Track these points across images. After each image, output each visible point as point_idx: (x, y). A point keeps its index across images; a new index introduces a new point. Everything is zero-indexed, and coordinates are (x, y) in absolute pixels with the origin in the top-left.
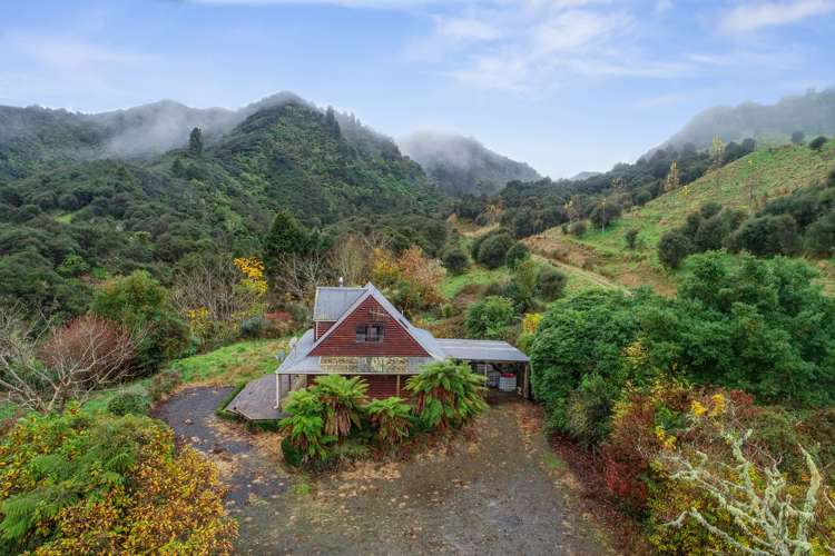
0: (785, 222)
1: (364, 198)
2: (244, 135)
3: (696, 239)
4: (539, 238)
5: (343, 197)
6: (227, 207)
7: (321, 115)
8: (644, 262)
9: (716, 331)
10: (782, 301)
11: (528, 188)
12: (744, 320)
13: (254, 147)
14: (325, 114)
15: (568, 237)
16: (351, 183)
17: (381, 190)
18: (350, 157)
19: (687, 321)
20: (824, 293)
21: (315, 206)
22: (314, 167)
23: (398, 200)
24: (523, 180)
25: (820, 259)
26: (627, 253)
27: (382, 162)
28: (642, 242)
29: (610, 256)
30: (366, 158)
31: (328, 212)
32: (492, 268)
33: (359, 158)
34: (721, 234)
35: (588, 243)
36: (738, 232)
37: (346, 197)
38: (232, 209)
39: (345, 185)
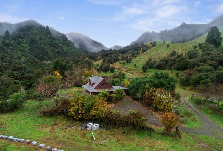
0: (164, 63)
1: (59, 52)
2: (20, 32)
3: (148, 66)
4: (114, 65)
5: (53, 52)
6: (21, 55)
7: (45, 27)
8: (139, 71)
9: (158, 81)
10: (165, 78)
11: (106, 51)
12: (161, 80)
13: (24, 36)
14: (46, 27)
15: (121, 65)
16: (55, 47)
17: (64, 50)
18: (54, 40)
19: (154, 80)
20: (170, 76)
21: (45, 54)
22: (43, 42)
23: (68, 53)
24: (105, 49)
25: (169, 70)
26: (135, 69)
27: (63, 41)
28: (137, 66)
29: (131, 69)
30: (59, 41)
31: (49, 56)
32: (106, 72)
33: (57, 41)
34: (153, 65)
35: (126, 66)
36: (156, 65)
37: (54, 52)
38: (23, 55)
39: (53, 48)
